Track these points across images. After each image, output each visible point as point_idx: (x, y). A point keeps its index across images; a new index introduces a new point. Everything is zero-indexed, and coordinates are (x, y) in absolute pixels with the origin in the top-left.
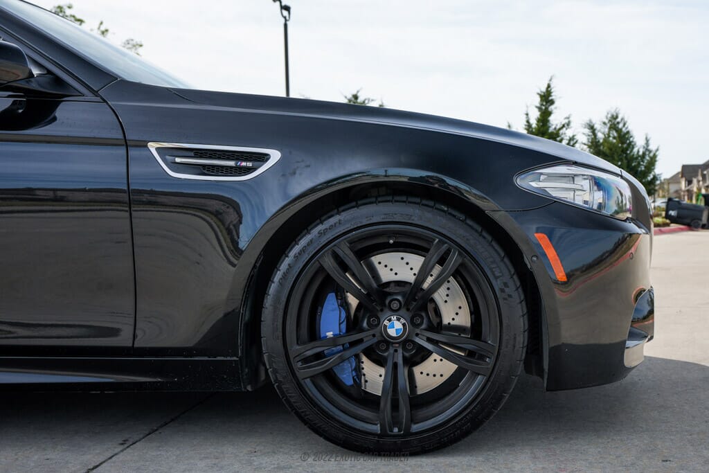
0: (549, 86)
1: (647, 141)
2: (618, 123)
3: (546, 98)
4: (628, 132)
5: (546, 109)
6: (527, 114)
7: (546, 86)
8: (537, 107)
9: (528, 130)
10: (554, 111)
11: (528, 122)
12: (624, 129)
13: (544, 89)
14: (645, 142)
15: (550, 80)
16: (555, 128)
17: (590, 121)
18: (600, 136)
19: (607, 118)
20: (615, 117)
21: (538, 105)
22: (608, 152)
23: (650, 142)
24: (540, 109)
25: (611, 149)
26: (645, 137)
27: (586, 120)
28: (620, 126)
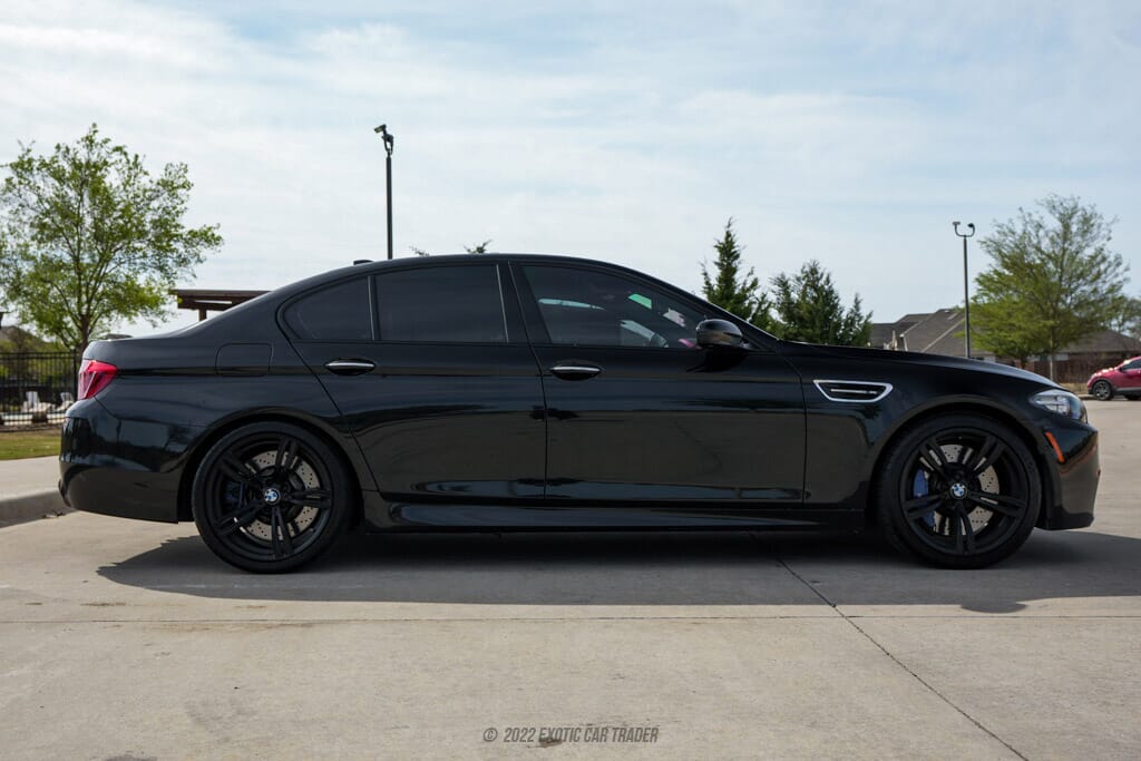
0: (728, 235)
1: (857, 303)
2: (818, 280)
3: (728, 251)
4: (832, 292)
5: (729, 264)
6: (705, 274)
7: (724, 235)
8: (716, 263)
9: (708, 293)
10: (740, 266)
11: (707, 283)
12: (826, 287)
13: (723, 240)
14: (853, 304)
15: (729, 225)
16: (743, 288)
17: (783, 276)
18: (795, 296)
19: (802, 272)
20: (814, 271)
21: (718, 261)
22: (806, 316)
23: (861, 305)
24: (720, 265)
25: (810, 313)
26: (854, 299)
27: (777, 274)
28: (822, 282)
